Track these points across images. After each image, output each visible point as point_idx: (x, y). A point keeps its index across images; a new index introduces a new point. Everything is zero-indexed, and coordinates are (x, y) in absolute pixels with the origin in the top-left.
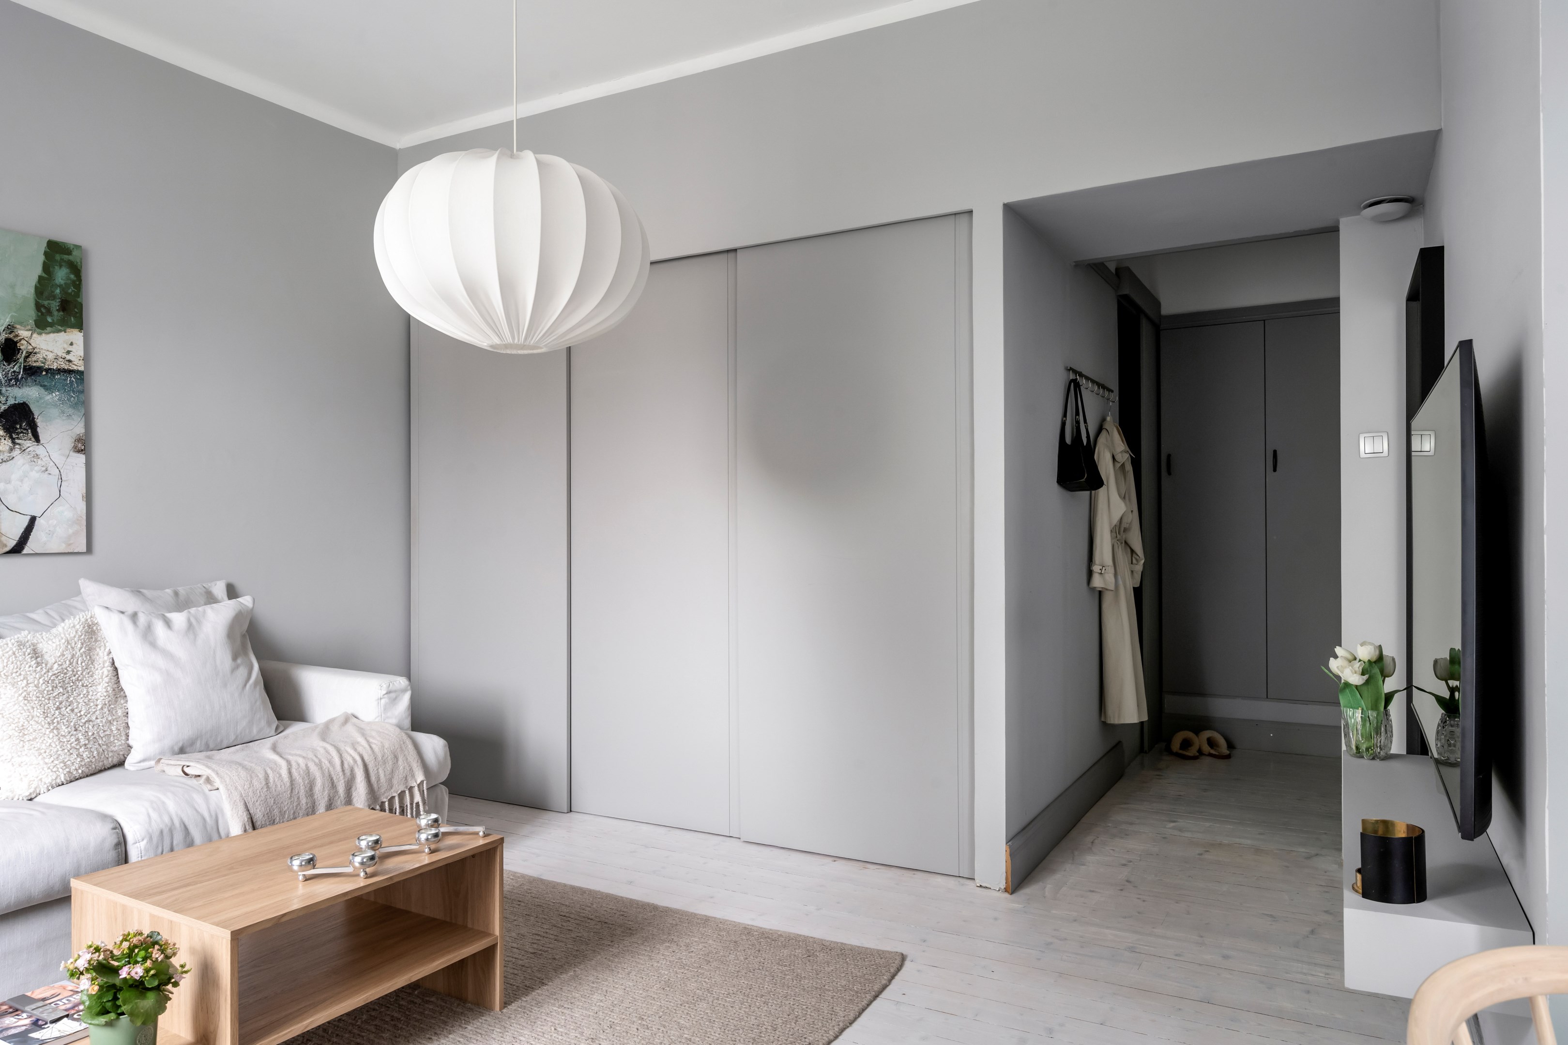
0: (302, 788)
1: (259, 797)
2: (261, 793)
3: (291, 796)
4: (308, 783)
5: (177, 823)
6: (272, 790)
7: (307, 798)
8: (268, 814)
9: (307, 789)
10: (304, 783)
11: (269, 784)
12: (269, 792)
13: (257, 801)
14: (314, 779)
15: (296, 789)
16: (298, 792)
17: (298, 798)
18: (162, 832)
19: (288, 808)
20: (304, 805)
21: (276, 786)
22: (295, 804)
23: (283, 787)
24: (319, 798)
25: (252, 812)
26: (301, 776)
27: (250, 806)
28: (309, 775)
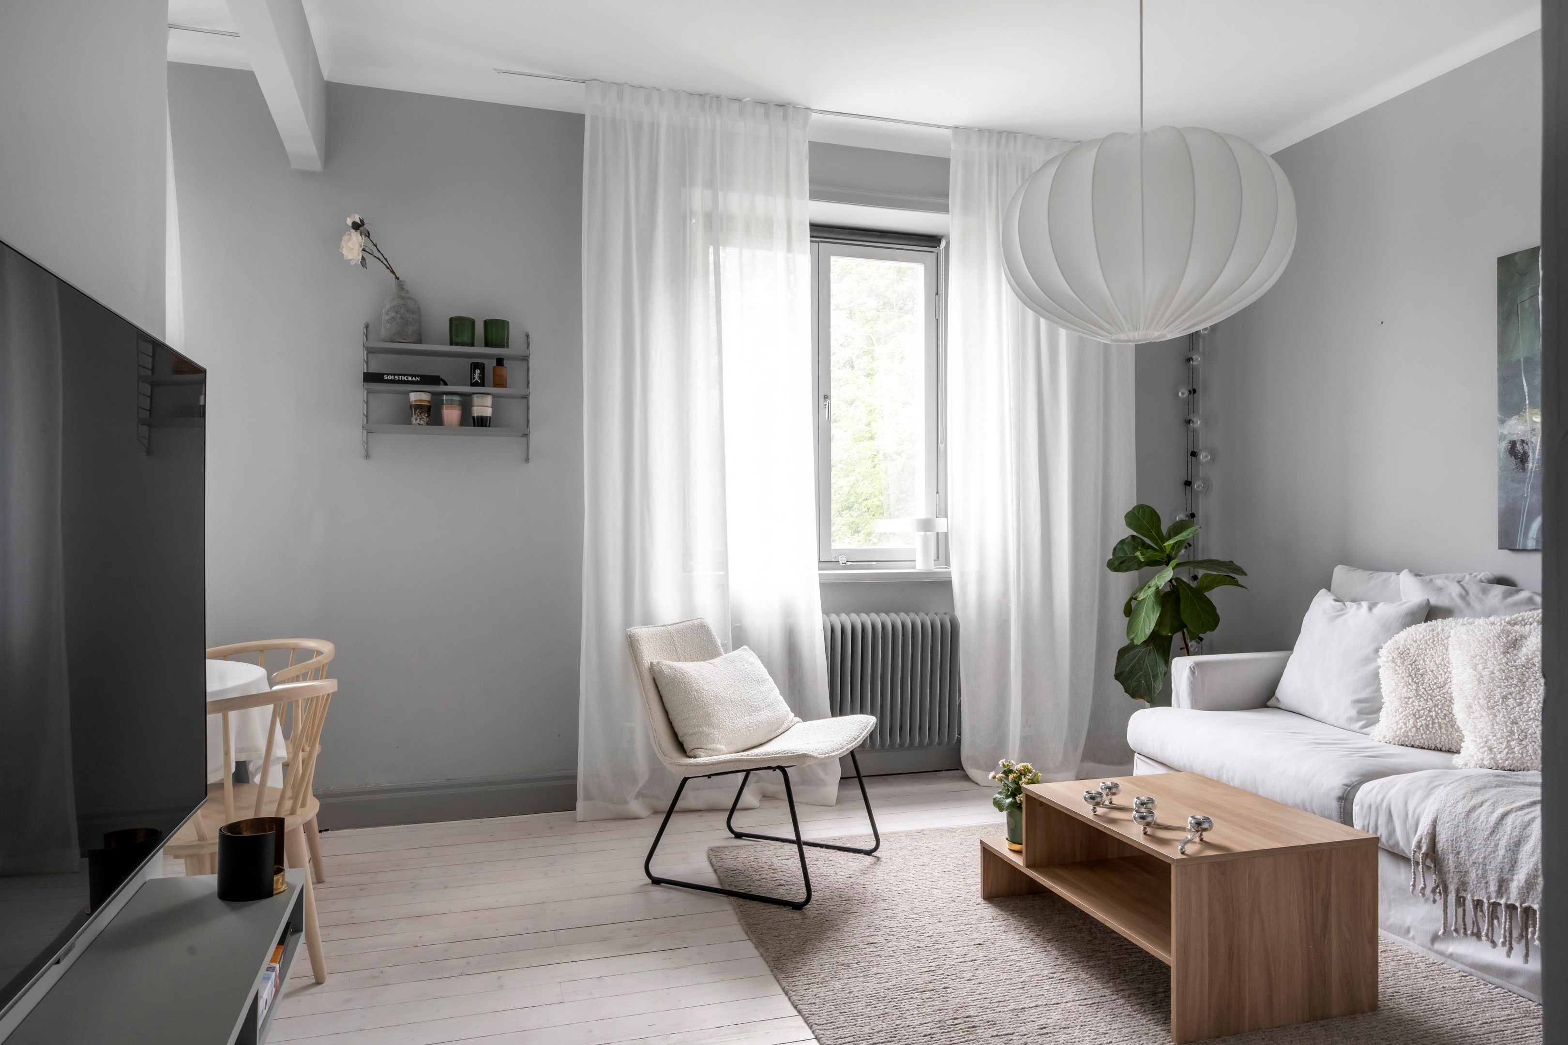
0: (1506, 837)
1: (1452, 820)
2: (1457, 818)
3: (1488, 838)
4: (1516, 836)
5: (1384, 805)
6: (1470, 821)
7: (1507, 851)
8: (1453, 840)
9: (1512, 841)
10: (1511, 834)
11: (1472, 814)
12: (1464, 821)
13: (1448, 823)
14: (1528, 837)
15: (1498, 835)
16: (1499, 839)
17: (1496, 845)
18: (1370, 806)
19: (1479, 849)
20: (1500, 857)
21: (1478, 819)
22: (1489, 850)
23: (1484, 824)
24: (1524, 860)
25: (1437, 829)
26: (1512, 824)
27: (1439, 823)
28: (1524, 829)
